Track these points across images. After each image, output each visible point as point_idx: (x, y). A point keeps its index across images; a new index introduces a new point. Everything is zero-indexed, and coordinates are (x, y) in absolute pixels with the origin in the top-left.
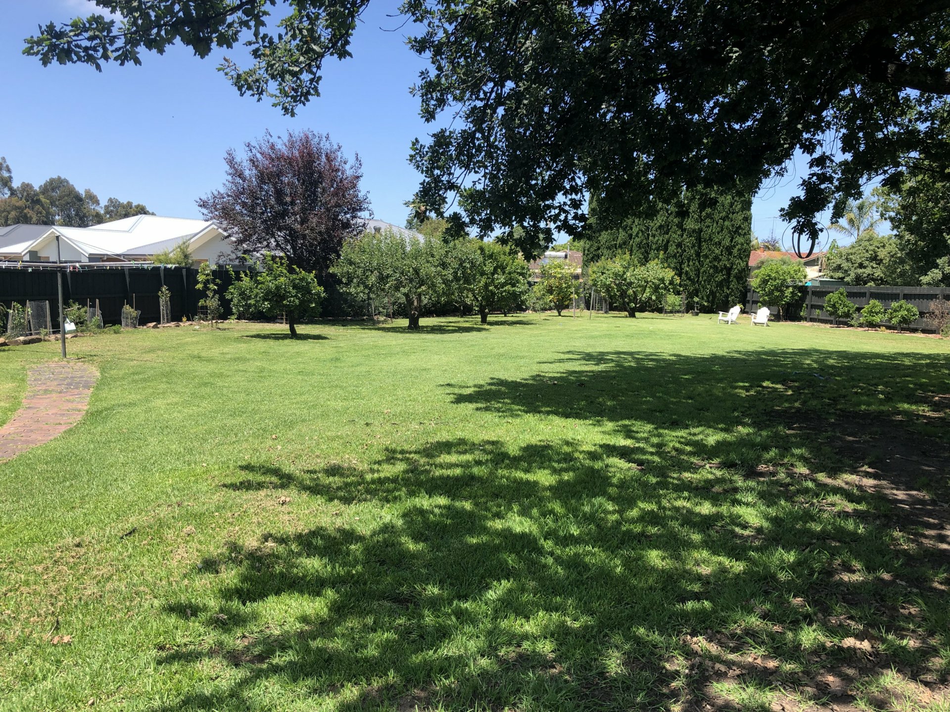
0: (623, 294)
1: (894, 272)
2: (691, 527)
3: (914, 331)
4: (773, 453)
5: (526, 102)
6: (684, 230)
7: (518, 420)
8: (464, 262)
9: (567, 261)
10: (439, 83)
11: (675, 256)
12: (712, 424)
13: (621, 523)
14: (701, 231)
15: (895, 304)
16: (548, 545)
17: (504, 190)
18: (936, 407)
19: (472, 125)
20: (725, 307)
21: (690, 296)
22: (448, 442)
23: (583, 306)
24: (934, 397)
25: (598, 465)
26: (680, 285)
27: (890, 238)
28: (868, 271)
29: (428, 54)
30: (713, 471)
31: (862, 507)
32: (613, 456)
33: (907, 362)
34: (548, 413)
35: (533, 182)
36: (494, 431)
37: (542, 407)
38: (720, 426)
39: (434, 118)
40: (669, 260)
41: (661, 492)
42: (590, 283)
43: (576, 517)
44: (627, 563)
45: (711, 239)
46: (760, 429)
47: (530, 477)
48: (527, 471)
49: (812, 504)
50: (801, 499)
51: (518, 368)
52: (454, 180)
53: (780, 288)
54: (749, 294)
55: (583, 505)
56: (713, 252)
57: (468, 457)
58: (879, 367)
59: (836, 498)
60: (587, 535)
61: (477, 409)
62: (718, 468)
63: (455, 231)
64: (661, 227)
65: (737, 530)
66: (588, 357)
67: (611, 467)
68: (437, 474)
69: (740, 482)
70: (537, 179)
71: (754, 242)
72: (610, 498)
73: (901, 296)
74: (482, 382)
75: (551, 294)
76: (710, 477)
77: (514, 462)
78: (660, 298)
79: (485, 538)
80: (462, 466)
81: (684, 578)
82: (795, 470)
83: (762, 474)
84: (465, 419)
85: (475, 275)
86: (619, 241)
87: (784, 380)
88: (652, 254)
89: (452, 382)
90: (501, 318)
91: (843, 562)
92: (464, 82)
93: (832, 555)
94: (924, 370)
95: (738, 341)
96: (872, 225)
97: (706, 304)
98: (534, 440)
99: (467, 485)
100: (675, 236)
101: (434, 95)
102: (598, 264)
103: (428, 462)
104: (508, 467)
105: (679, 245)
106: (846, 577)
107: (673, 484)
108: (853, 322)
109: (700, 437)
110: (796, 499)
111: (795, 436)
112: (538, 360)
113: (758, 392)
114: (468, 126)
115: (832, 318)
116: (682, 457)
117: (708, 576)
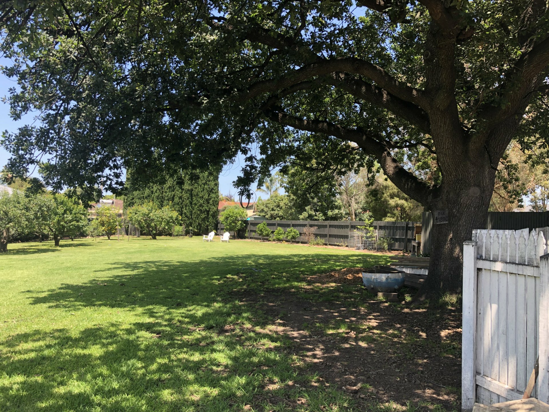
0: (149, 226)
1: (287, 213)
2: (188, 371)
3: (298, 242)
4: (233, 317)
5: (83, 114)
6: (183, 189)
7: (79, 312)
8: (42, 207)
9: (113, 206)
10: (23, 97)
11: (178, 204)
12: (200, 303)
13: (146, 375)
14: (192, 190)
15: (288, 229)
16: (97, 399)
17: (69, 166)
18: (309, 283)
19: (47, 125)
20: (206, 232)
21: (188, 226)
22: (26, 333)
23: (124, 233)
24: (308, 277)
25: (132, 337)
26: (182, 220)
27: (285, 196)
28: (276, 212)
29: (15, 78)
30: (201, 332)
31: (278, 344)
32: (142, 330)
33: (296, 259)
34: (100, 305)
35: (89, 161)
36: (61, 322)
37: (96, 301)
38: (204, 304)
39: (20, 118)
40: (175, 206)
41: (171, 350)
42: (129, 219)
43: (117, 375)
44: (149, 402)
45: (197, 195)
46: (226, 304)
47: (86, 352)
48: (84, 348)
49: (254, 346)
50: (247, 343)
51: (80, 276)
52: (34, 158)
53: (235, 221)
54: (219, 225)
55: (122, 366)
56: (199, 202)
57: (41, 343)
58: (283, 263)
59: (264, 341)
60: (124, 386)
61: (50, 307)
62: (203, 330)
63: (35, 190)
64: (170, 187)
65: (215, 368)
66: (127, 266)
67: (140, 337)
68: (16, 359)
69: (216, 338)
70: (92, 159)
71: (220, 197)
72: (140, 359)
73: (291, 225)
74: (54, 288)
75: (103, 226)
76: (199, 336)
77: (75, 342)
78: (170, 228)
79: (51, 402)
80: (36, 351)
81: (184, 405)
82: (245, 326)
83: (227, 331)
84: (40, 315)
85: (50, 215)
86: (146, 195)
87: (238, 273)
88: (165, 202)
89: (32, 289)
90: (70, 242)
91: (270, 378)
92: (41, 98)
93: (264, 375)
94: (303, 263)
95: (214, 252)
96: (276, 189)
97: (196, 230)
98: (90, 325)
99: (39, 364)
100: (178, 192)
101: (20, 104)
102: (133, 208)
103: (10, 351)
104: (71, 347)
105: (180, 198)
106: (272, 387)
107: (177, 344)
108: (270, 239)
109: (194, 312)
110: (245, 344)
111: (244, 305)
112: (94, 270)
113: (225, 281)
114: (45, 125)
115: (260, 237)
116: (183, 326)
117: (198, 401)
